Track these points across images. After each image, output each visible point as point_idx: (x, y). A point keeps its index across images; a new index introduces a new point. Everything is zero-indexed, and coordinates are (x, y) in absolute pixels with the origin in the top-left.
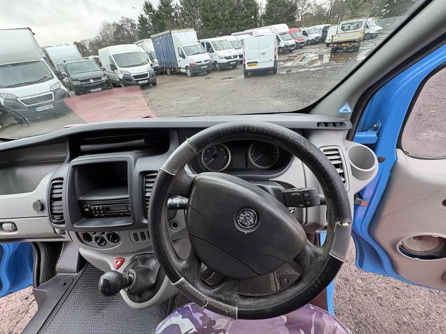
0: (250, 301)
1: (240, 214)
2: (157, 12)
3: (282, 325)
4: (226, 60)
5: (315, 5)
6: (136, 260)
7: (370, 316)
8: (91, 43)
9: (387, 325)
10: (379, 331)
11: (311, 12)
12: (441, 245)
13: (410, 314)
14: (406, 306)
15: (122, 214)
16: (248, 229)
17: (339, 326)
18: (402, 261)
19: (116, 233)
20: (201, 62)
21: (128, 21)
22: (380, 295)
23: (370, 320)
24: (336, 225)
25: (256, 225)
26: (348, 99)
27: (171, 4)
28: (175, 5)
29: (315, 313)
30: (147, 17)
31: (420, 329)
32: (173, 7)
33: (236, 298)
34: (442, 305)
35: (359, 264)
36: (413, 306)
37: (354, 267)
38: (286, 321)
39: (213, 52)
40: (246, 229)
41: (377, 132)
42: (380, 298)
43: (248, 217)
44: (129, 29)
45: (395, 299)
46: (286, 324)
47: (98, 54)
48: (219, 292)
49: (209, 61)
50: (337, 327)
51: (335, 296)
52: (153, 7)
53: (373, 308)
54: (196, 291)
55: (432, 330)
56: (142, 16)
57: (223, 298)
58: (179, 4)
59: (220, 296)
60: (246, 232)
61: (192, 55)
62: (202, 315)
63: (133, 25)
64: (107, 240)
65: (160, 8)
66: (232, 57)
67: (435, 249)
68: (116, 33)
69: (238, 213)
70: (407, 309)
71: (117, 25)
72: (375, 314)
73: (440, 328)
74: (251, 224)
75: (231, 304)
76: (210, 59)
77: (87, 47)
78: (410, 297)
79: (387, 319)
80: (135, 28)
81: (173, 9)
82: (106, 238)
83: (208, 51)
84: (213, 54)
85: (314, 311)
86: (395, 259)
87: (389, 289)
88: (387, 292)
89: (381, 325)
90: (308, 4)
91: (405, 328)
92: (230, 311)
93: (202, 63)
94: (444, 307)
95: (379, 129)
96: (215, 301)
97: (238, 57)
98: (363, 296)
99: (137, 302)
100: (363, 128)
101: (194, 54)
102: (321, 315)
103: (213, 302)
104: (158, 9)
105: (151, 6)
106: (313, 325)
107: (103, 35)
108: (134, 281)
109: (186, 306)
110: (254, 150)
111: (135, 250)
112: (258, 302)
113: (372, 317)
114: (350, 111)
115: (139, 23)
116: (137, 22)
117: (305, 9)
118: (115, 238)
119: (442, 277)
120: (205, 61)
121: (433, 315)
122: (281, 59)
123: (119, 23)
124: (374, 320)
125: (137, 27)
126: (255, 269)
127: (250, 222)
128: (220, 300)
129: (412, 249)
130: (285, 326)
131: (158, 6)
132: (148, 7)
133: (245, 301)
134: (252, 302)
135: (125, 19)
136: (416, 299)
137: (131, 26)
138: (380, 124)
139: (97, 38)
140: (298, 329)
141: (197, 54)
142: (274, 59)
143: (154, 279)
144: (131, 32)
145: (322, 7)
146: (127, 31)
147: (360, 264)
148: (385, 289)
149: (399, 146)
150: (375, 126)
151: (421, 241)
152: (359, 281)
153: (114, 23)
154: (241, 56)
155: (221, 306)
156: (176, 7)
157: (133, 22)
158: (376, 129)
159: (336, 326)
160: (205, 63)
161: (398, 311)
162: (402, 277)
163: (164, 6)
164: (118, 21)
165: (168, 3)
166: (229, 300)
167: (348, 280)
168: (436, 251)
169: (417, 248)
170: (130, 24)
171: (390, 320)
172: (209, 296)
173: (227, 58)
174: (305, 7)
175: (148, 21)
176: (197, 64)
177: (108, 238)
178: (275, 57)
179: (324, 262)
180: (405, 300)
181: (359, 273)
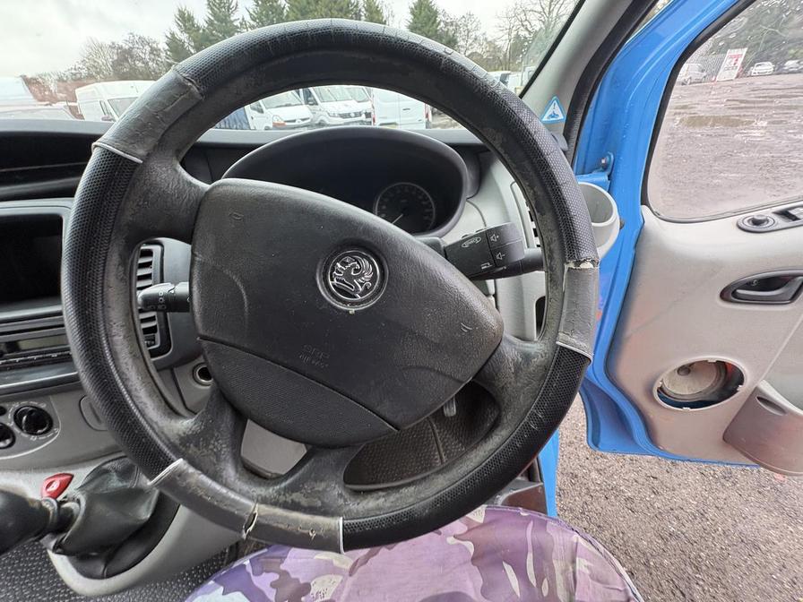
0: (378, 499)
1: (335, 264)
2: (204, 30)
3: (465, 563)
4: (341, 119)
5: (486, 39)
6: (107, 471)
7: (618, 533)
8: (60, 80)
9: (645, 543)
10: (634, 556)
11: (479, 51)
12: (719, 379)
13: (677, 518)
14: (671, 506)
15: (55, 355)
16: (358, 303)
17: (581, 541)
18: (663, 417)
19: (41, 410)
20: (294, 121)
21: (143, 41)
22: (630, 494)
23: (618, 541)
24: (566, 270)
25: (378, 291)
26: (557, 91)
27: (232, 19)
28: (241, 20)
29: (532, 523)
30: (183, 37)
31: (695, 539)
32: (237, 23)
33: (340, 495)
34: (721, 495)
35: (593, 441)
36: (680, 502)
37: (584, 451)
38: (472, 551)
39: (317, 104)
40: (353, 304)
41: (607, 173)
42: (628, 499)
43: (356, 271)
44: (147, 57)
45: (653, 496)
46: (474, 560)
47: (75, 100)
48: (293, 488)
49: (309, 121)
50: (577, 543)
51: (558, 508)
52: (196, 21)
53: (621, 519)
54: (224, 491)
55: (714, 538)
56: (173, 35)
57: (304, 502)
58: (248, 18)
59: (297, 497)
60: (352, 311)
61: (278, 107)
62: (276, 577)
63: (155, 51)
64: (16, 430)
65: (210, 23)
66: (353, 115)
67: (712, 386)
68: (116, 64)
69: (328, 264)
70: (672, 510)
71: (120, 48)
72: (625, 528)
73: (724, 533)
74: (366, 291)
75: (325, 514)
76: (311, 116)
77: (53, 87)
78: (674, 490)
79: (644, 533)
80: (159, 56)
81: (237, 27)
82: (11, 424)
83: (307, 102)
84: (317, 107)
85: (528, 519)
86: (651, 416)
87: (641, 480)
88: (640, 486)
89: (637, 546)
90: (473, 36)
91: (674, 543)
92: (321, 533)
93: (296, 123)
94: (724, 496)
95: (611, 167)
96: (279, 511)
97: (364, 116)
98: (602, 500)
99: (102, 577)
100: (584, 167)
101: (281, 106)
102: (544, 524)
103: (274, 515)
104: (206, 25)
105: (190, 19)
106: (530, 548)
107: (88, 64)
108: (79, 518)
109: (237, 564)
110: (384, 207)
111: (102, 447)
112: (398, 495)
113: (621, 535)
114: (561, 117)
115: (167, 48)
116: (163, 45)
117: (471, 45)
118: (38, 422)
119: (724, 439)
120: (303, 120)
121: (711, 513)
122: (437, 123)
123: (124, 45)
124: (625, 539)
125: (163, 55)
126: (385, 408)
127: (361, 284)
128: (295, 507)
129: (678, 393)
130: (470, 563)
131: (207, 19)
132: (185, 19)
133: (365, 502)
134: (382, 500)
135: (137, 38)
136: (684, 491)
137: (151, 53)
138: (612, 157)
139: (73, 71)
140: (498, 564)
141: (286, 105)
142: (425, 120)
143: (148, 508)
144: (150, 64)
145: (497, 43)
146: (141, 60)
147: (595, 440)
148: (636, 481)
149: (644, 201)
150: (603, 161)
151: (690, 375)
152: (594, 475)
153: (113, 44)
154: (368, 115)
155: (296, 521)
156: (241, 24)
157: (155, 45)
158: (605, 168)
159: (575, 541)
160: (302, 123)
161: (659, 515)
162: (664, 450)
163: (218, 21)
164: (121, 40)
165: (226, 16)
166: (319, 504)
167: (576, 476)
168: (714, 390)
169: (685, 388)
170: (148, 49)
171: (649, 534)
172: (264, 501)
173: (344, 116)
174: (470, 41)
175: (186, 45)
176: (287, 124)
177: (18, 424)
178: (427, 116)
179: (546, 369)
180: (667, 495)
181: (592, 461)
